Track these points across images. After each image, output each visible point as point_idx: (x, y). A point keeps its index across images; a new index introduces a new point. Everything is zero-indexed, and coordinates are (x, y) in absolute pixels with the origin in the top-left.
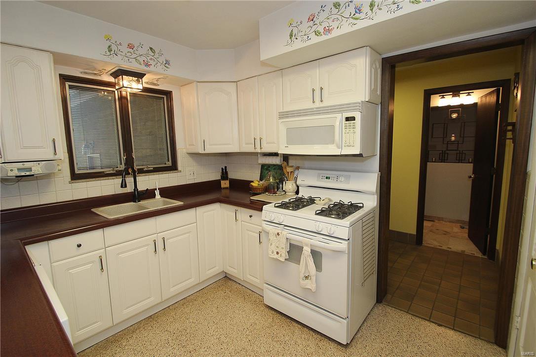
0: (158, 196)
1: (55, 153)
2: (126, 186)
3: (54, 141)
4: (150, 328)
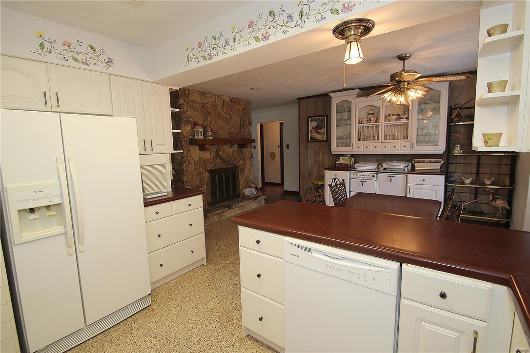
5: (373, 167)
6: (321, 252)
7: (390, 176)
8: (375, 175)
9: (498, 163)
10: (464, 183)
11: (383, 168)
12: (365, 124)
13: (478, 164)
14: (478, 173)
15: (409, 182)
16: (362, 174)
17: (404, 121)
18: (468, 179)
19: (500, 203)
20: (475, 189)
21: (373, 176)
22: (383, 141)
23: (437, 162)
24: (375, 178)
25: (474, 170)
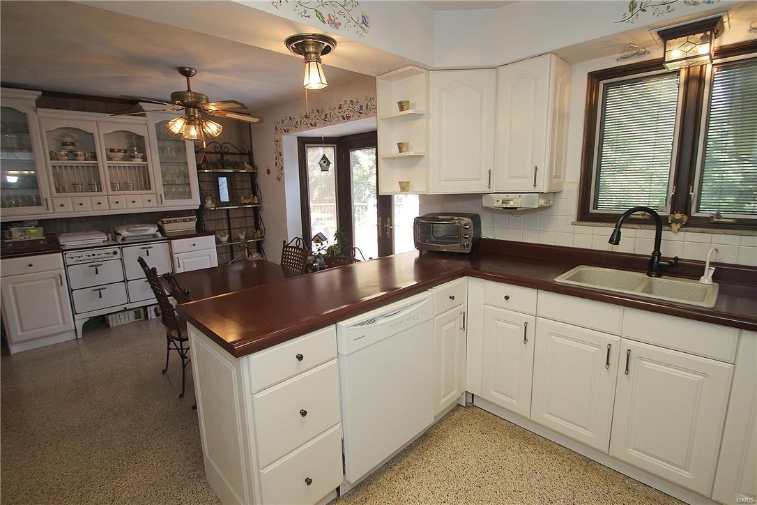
0: (707, 279)
1: (535, 185)
2: (617, 243)
3: (536, 169)
4: (568, 469)
5: (100, 238)
6: (383, 316)
7: (144, 248)
8: (118, 250)
9: (243, 215)
10: (221, 241)
11: (121, 237)
12: (65, 162)
13: (228, 219)
14: (229, 229)
15: (175, 251)
16: (90, 253)
17: (138, 161)
18: (225, 236)
19: (255, 256)
20: (229, 247)
21: (115, 253)
22: (111, 192)
23: (191, 220)
24: (118, 256)
25: (226, 226)
